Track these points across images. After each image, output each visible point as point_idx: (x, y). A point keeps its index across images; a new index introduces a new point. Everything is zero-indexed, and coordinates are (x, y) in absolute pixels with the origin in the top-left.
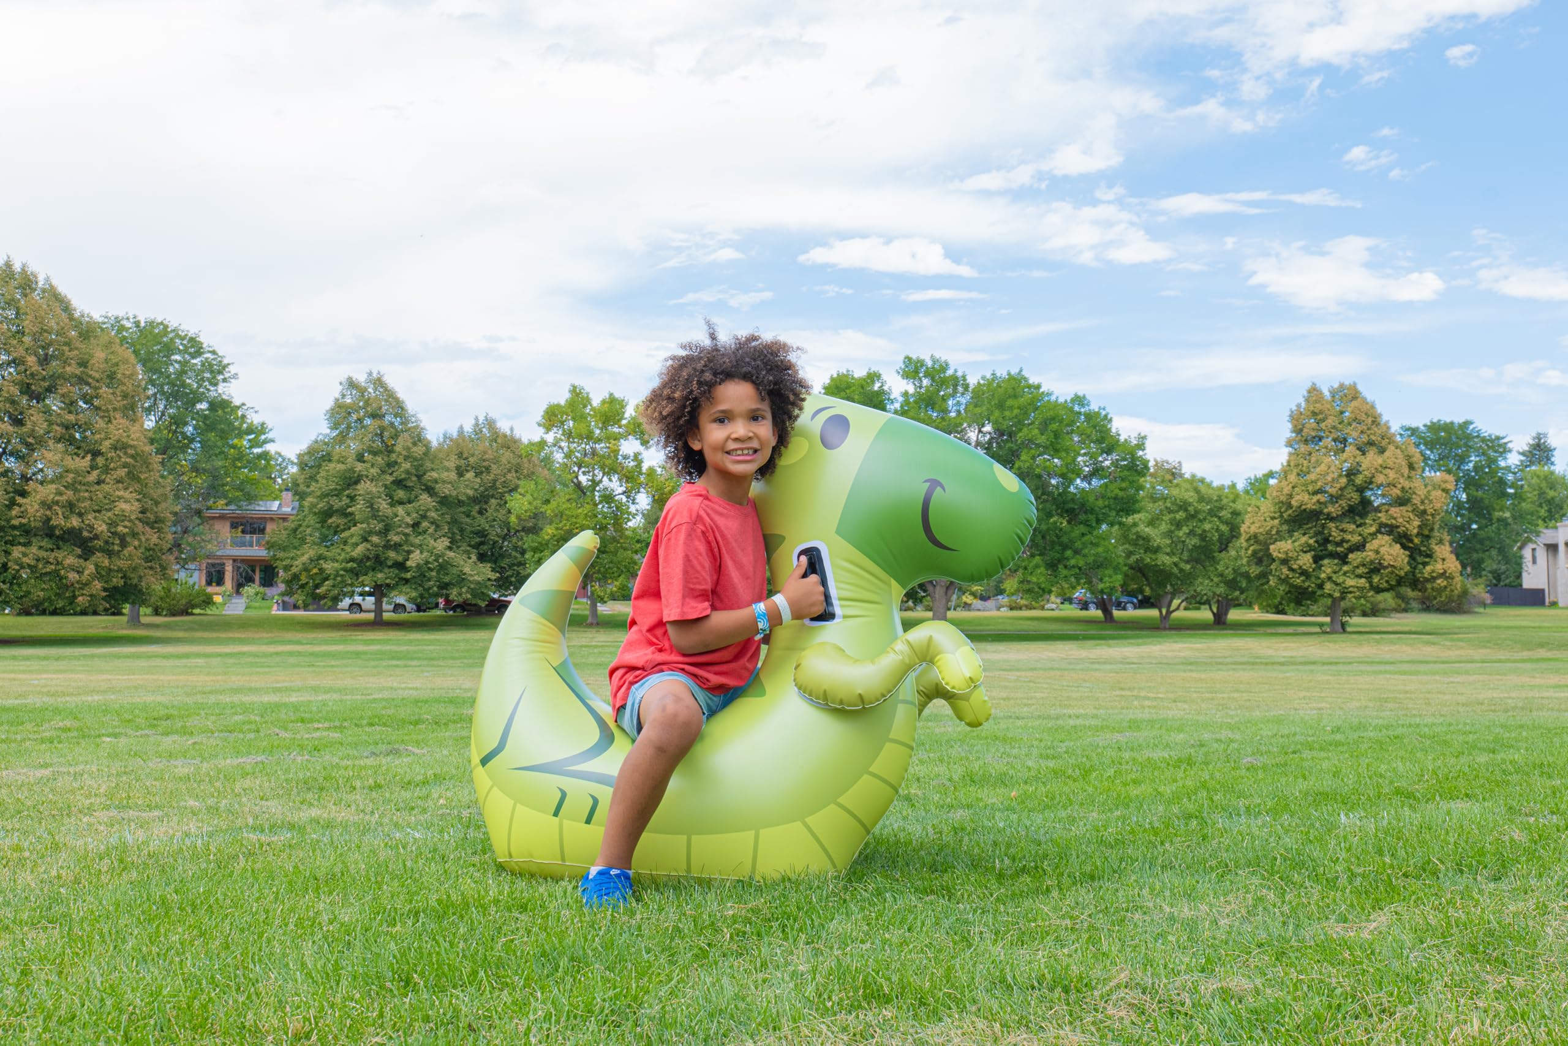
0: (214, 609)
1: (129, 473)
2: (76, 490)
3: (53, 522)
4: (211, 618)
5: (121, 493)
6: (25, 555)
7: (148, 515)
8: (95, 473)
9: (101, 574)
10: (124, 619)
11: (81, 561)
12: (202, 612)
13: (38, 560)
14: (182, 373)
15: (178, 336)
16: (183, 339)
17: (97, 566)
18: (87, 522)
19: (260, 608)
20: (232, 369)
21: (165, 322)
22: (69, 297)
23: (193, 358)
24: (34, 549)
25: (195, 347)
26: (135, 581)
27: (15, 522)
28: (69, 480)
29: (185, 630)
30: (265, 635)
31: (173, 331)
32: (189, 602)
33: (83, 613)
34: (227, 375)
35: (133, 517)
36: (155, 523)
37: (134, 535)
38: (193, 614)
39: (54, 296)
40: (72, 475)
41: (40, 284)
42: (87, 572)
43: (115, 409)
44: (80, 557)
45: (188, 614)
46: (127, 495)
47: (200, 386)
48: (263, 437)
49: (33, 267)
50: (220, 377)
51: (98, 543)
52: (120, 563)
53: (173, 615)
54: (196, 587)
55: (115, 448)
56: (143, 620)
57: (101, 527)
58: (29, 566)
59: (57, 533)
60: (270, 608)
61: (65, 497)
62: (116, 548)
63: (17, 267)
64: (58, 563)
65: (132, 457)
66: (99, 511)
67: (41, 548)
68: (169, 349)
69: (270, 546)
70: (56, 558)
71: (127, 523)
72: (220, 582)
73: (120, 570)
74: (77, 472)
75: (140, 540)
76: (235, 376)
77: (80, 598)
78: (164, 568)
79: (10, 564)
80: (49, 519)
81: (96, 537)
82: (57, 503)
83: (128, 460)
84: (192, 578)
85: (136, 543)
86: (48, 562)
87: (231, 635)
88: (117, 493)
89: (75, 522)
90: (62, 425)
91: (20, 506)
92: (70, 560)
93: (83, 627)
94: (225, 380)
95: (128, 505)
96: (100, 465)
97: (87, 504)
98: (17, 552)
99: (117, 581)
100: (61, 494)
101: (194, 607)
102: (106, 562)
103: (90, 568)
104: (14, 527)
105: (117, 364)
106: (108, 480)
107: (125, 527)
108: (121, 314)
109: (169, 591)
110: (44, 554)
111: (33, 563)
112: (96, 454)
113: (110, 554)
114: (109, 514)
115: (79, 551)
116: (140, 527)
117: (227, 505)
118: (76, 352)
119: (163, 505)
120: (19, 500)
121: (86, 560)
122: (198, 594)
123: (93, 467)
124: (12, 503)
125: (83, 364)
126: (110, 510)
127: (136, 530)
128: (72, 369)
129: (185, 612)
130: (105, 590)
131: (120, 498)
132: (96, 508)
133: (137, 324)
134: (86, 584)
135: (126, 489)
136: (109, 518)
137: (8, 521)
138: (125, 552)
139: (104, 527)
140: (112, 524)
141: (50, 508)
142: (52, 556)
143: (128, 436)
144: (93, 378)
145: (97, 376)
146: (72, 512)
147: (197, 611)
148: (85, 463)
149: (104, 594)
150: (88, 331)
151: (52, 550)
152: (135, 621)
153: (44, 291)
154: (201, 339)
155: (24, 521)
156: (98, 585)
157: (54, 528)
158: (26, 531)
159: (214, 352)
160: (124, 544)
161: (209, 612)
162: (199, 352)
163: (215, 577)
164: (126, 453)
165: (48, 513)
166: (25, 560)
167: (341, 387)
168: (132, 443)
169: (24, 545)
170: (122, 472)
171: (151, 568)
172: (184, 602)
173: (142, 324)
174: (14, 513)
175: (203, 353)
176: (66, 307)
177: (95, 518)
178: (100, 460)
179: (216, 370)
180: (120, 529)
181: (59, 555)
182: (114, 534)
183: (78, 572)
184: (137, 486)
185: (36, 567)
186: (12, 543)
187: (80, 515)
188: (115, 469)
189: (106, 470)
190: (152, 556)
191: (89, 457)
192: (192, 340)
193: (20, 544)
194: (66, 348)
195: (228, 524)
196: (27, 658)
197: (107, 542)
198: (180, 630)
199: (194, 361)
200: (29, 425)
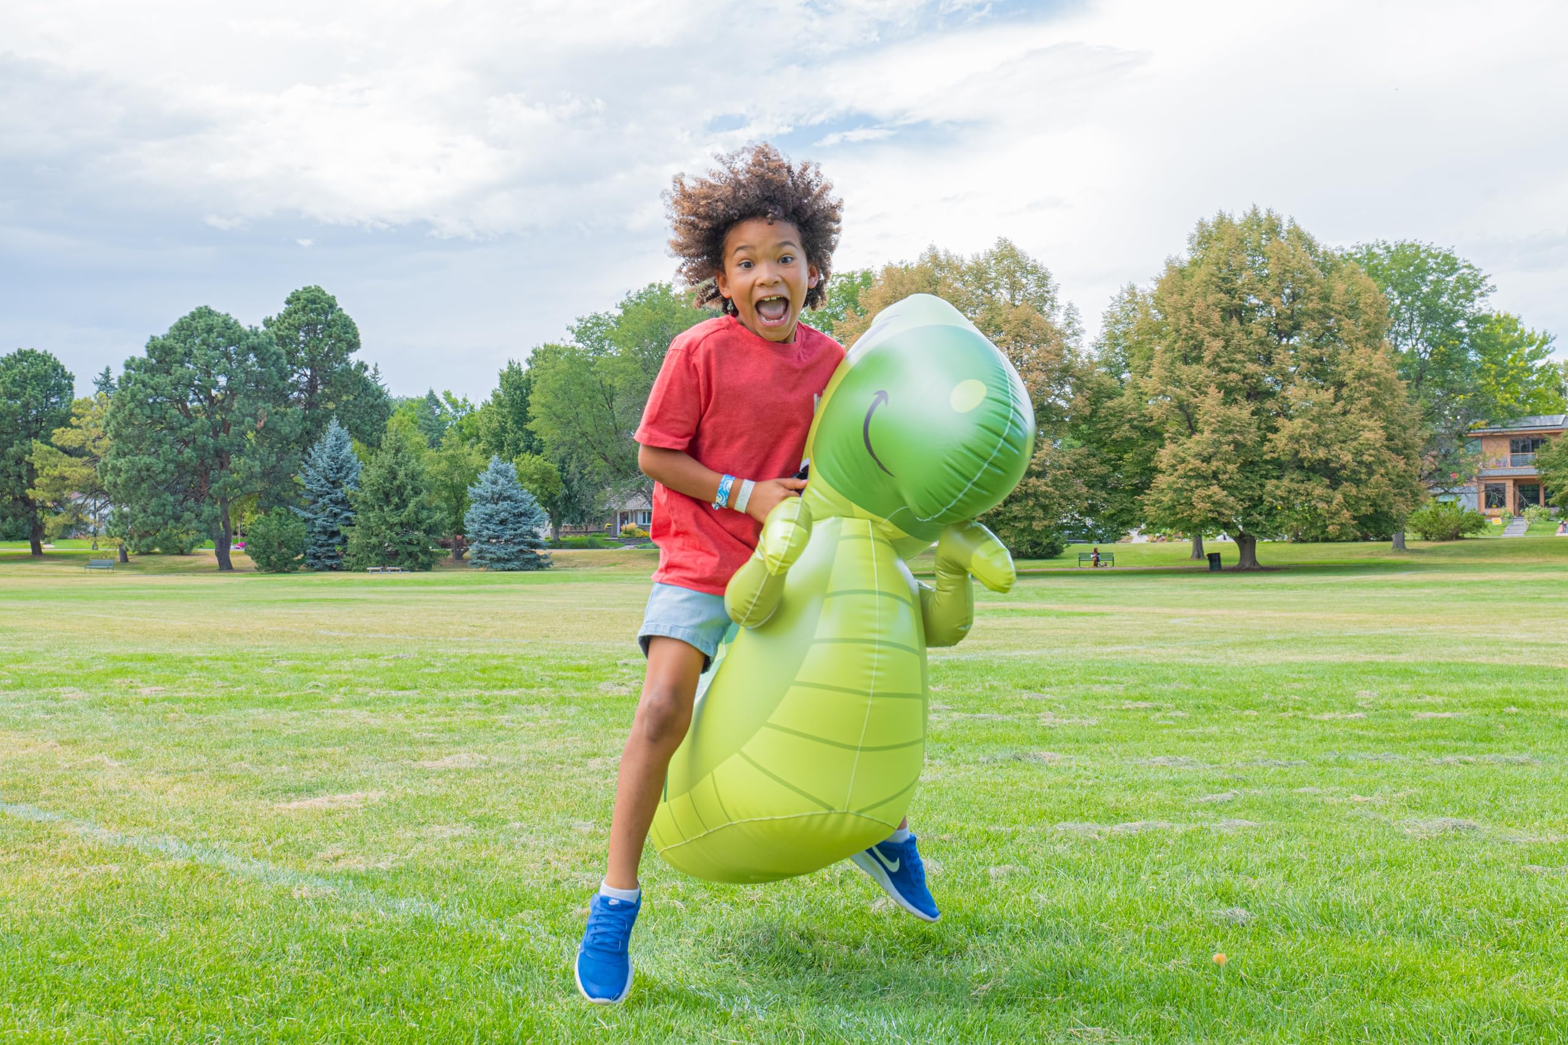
0: (1486, 532)
1: (1372, 403)
2: (1321, 424)
3: (1302, 455)
4: (1487, 542)
5: (1365, 422)
6: (1277, 487)
7: (1397, 441)
8: (1340, 404)
9: (1350, 503)
10: (1390, 544)
11: (1330, 491)
12: (1473, 536)
13: (1290, 492)
14: (1437, 293)
15: (1430, 255)
16: (1436, 257)
17: (1345, 495)
18: (1333, 453)
19: (1544, 530)
20: (1489, 282)
21: (1417, 243)
22: (1312, 233)
23: (1448, 276)
24: (1286, 482)
25: (1450, 264)
26: (1385, 508)
27: (1267, 457)
28: (1314, 413)
29: (1451, 556)
30: (1535, 560)
31: (1424, 251)
32: (1459, 526)
33: (1336, 539)
34: (1483, 289)
35: (1378, 445)
36: (1403, 451)
37: (1382, 463)
38: (1463, 538)
39: (1299, 236)
40: (1316, 409)
41: (1285, 227)
42: (1335, 502)
43: (1357, 339)
44: (1328, 487)
45: (1458, 538)
46: (1371, 423)
47: (1455, 303)
48: (1545, 347)
49: (1277, 211)
50: (1476, 292)
51: (1344, 473)
52: (1368, 491)
53: (1443, 540)
54: (1465, 511)
55: (1358, 377)
56: (1408, 545)
57: (1347, 457)
58: (1282, 498)
59: (1306, 465)
60: (1555, 530)
61: (1311, 431)
62: (1363, 477)
63: (1263, 214)
64: (1308, 495)
65: (1377, 385)
66: (1344, 442)
67: (1292, 480)
68: (1422, 271)
69: (1540, 465)
70: (1306, 490)
71: (1371, 452)
72: (1502, 503)
73: (1368, 498)
74: (1321, 405)
75: (1386, 468)
76: (1493, 289)
77: (1330, 527)
78: (1415, 494)
79: (1265, 497)
80: (1297, 452)
81: (1343, 467)
82: (1303, 436)
83: (1372, 388)
84: (1470, 501)
85: (1383, 471)
86: (1299, 494)
87: (1496, 560)
88: (1362, 422)
89: (1322, 453)
90: (1307, 360)
91: (1270, 441)
92: (1319, 491)
93: (1351, 554)
94: (1482, 295)
95: (1372, 433)
96: (1345, 396)
97: (1332, 435)
98: (1270, 485)
99: (1366, 509)
100: (1308, 427)
101: (1464, 531)
102: (1354, 491)
103: (1338, 497)
104: (1267, 462)
105: (1359, 294)
106: (1353, 410)
107: (1371, 455)
108: (1371, 242)
109: (1437, 515)
110: (1295, 486)
111: (1285, 495)
112: (1341, 385)
113: (1358, 482)
114: (1355, 443)
115: (1327, 481)
116: (1386, 455)
117: (1488, 424)
118: (1317, 288)
119: (1411, 431)
120: (1270, 436)
121: (1334, 489)
122: (1468, 518)
123: (1337, 398)
124: (1264, 439)
125: (1325, 298)
126: (1356, 439)
127: (1382, 458)
128: (1314, 305)
129: (1455, 536)
130: (1355, 518)
131: (1364, 427)
132: (1341, 438)
133: (1388, 248)
134: (1335, 514)
135: (1371, 417)
136: (1355, 448)
137: (1261, 456)
138: (1372, 480)
139: (1350, 457)
140: (1358, 453)
141: (1297, 442)
142: (1302, 488)
143: (1371, 365)
144: (1336, 312)
145: (1338, 308)
146: (1319, 444)
147: (1468, 535)
148: (1328, 395)
149: (1354, 522)
150: (1329, 266)
151: (1303, 482)
152: (1401, 546)
153: (1289, 232)
154: (1456, 255)
155: (1275, 455)
156: (1346, 514)
157: (1301, 460)
158: (1279, 465)
159: (1470, 267)
160: (1371, 473)
161: (1480, 536)
162: (1453, 269)
163: (1494, 497)
164: (1369, 382)
165: (1296, 446)
166: (1278, 492)
168: (1374, 371)
169: (1278, 478)
170: (1367, 401)
171: (1402, 495)
172: (1452, 526)
173: (1393, 249)
174: (1265, 448)
175: (1458, 269)
176: (1310, 246)
177: (1341, 449)
178: (1345, 392)
179: (1471, 286)
180: (1365, 458)
181: (1309, 486)
182: (1360, 463)
183: (1327, 502)
184: (1382, 414)
185: (1287, 498)
186: (1266, 477)
187: (1327, 446)
188: (1359, 399)
189: (1351, 400)
190: (1400, 484)
191: (1332, 390)
192: (1446, 257)
193: (1273, 477)
194: (1307, 285)
195: (1506, 446)
196: (1283, 587)
197: (1354, 472)
198: (1445, 555)
199: (1448, 279)
200: (1277, 364)
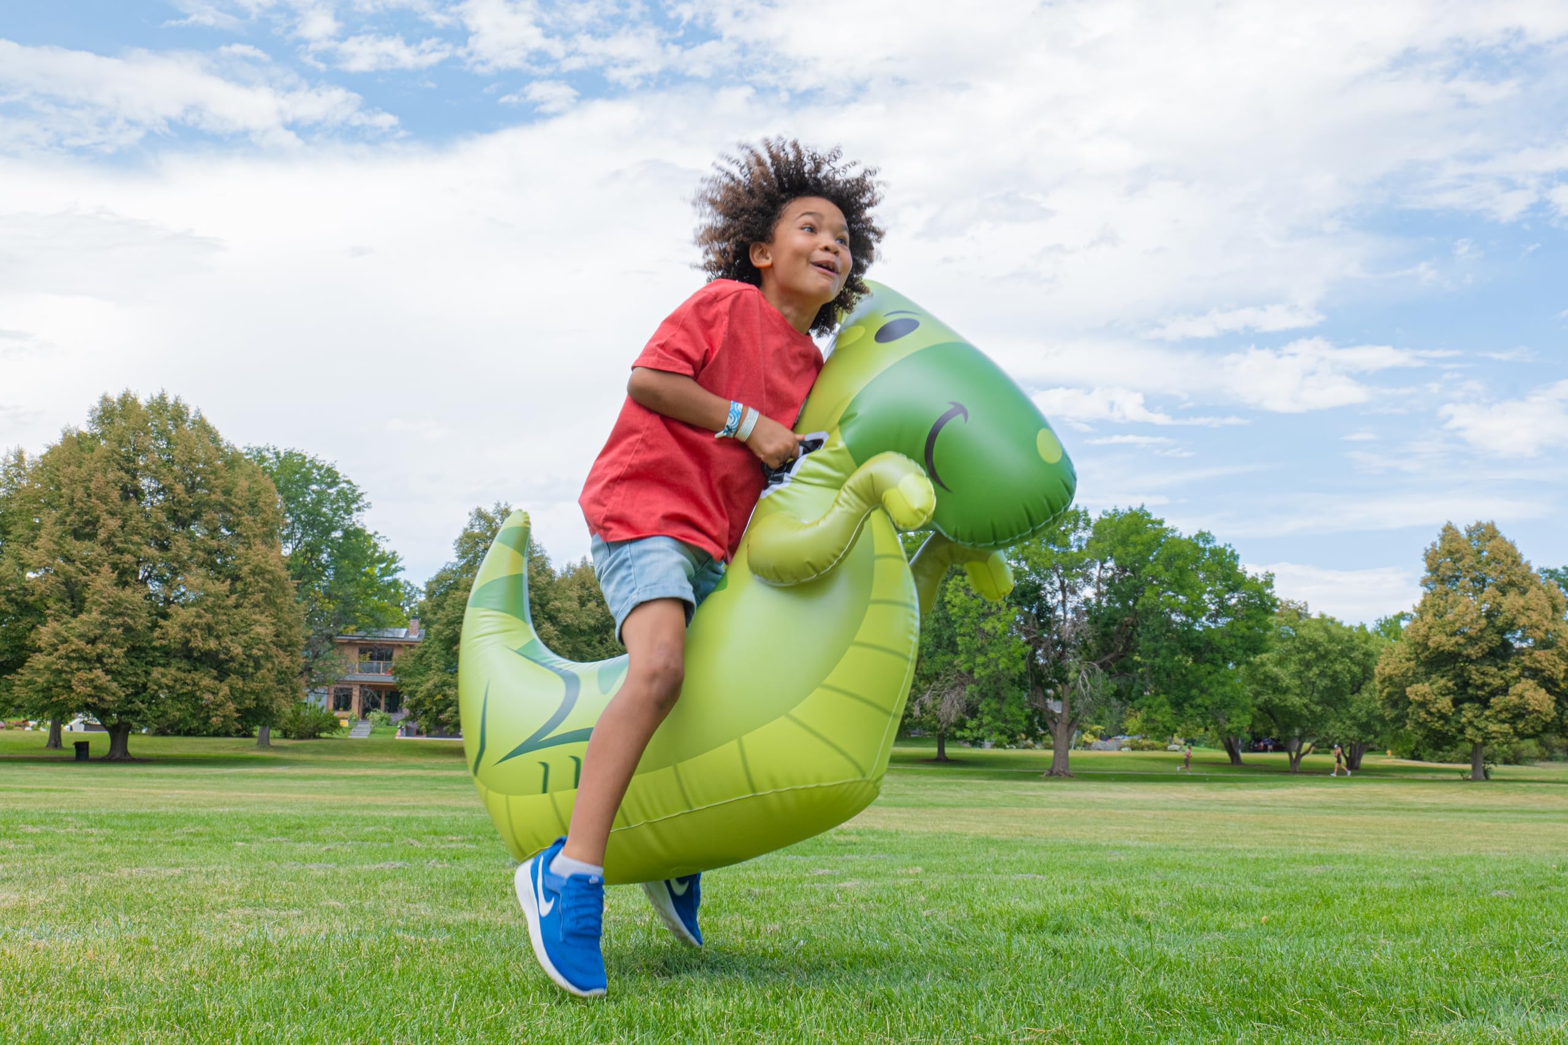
0: (341, 732)
1: (265, 598)
2: (215, 614)
3: (192, 644)
4: (338, 742)
5: (257, 617)
6: (164, 675)
7: (282, 638)
8: (234, 597)
9: (236, 695)
10: (254, 741)
11: (217, 682)
12: (329, 735)
13: (176, 681)
14: (319, 502)
15: (315, 466)
16: (319, 469)
17: (231, 688)
18: (224, 644)
19: (385, 733)
20: (366, 499)
21: (304, 453)
22: (217, 428)
23: (330, 487)
24: (173, 671)
25: (331, 477)
26: (267, 703)
27: (156, 644)
28: (209, 604)
29: (313, 753)
30: (388, 759)
31: (311, 461)
32: (317, 726)
33: (216, 734)
34: (361, 504)
35: (268, 640)
36: (288, 647)
37: (268, 658)
38: (320, 738)
39: (203, 428)
40: (211, 599)
41: (191, 416)
42: (221, 693)
43: (255, 536)
44: (215, 678)
45: (315, 737)
46: (262, 618)
47: (335, 514)
48: (393, 566)
49: (184, 401)
50: (354, 506)
51: (233, 665)
52: (253, 685)
53: (301, 738)
54: (324, 711)
55: (253, 573)
56: (273, 742)
57: (237, 650)
58: (168, 687)
59: (195, 654)
60: (394, 733)
61: (204, 620)
62: (250, 670)
63: (170, 400)
64: (195, 684)
65: (269, 582)
66: (236, 634)
67: (179, 669)
68: (307, 480)
69: (396, 671)
70: (193, 679)
71: (261, 646)
72: (347, 707)
73: (252, 692)
74: (217, 596)
75: (273, 663)
76: (368, 505)
77: (214, 719)
78: (294, 691)
79: (149, 684)
80: (188, 641)
81: (232, 659)
82: (196, 625)
83: (266, 585)
84: (321, 702)
85: (270, 666)
86: (185, 683)
87: (356, 759)
88: (254, 617)
89: (212, 644)
90: (204, 550)
91: (161, 627)
92: (206, 682)
93: (216, 748)
94: (358, 509)
95: (264, 629)
96: (239, 589)
97: (225, 627)
98: (156, 673)
99: (250, 703)
100: (200, 617)
101: (321, 730)
102: (240, 684)
103: (225, 689)
104: (155, 649)
105: (259, 493)
106: (245, 604)
107: (260, 650)
108: (262, 446)
109: (298, 714)
110: (182, 675)
111: (171, 683)
112: (236, 578)
113: (244, 676)
114: (245, 637)
115: (215, 673)
116: (274, 650)
117: (357, 630)
118: (221, 481)
119: (297, 629)
120: (162, 622)
121: (221, 681)
122: (326, 718)
123: (232, 591)
124: (155, 625)
125: (227, 492)
126: (246, 633)
127: (270, 653)
128: (218, 497)
129: (313, 735)
130: (238, 711)
131: (256, 621)
132: (233, 631)
133: (277, 454)
134: (220, 706)
135: (262, 613)
136: (245, 641)
137: (150, 642)
138: (259, 674)
139: (240, 650)
140: (247, 647)
141: (189, 630)
142: (189, 677)
143: (266, 562)
144: (236, 506)
145: (240, 503)
146: (210, 635)
147: (324, 735)
148: (224, 587)
149: (237, 715)
150: (233, 461)
151: (190, 671)
152: (264, 743)
153: (194, 423)
154: (337, 469)
155: (164, 642)
156: (231, 706)
157: (191, 650)
158: (167, 652)
159: (349, 482)
160: (258, 666)
161: (335, 735)
162: (334, 483)
163: (343, 702)
164: (263, 578)
165: (188, 635)
166: (164, 681)
167: (470, 518)
168: (269, 568)
169: (164, 666)
170: (259, 597)
171: (282, 690)
172: (312, 725)
173: (282, 455)
174: (156, 634)
175: (339, 483)
176: (215, 439)
177: (232, 641)
178: (239, 585)
179: (350, 499)
180: (255, 651)
181: (196, 676)
182: (249, 656)
183: (213, 693)
184: (273, 611)
185: (173, 687)
186: (152, 664)
187: (218, 637)
188: (253, 593)
189: (244, 594)
190: (283, 678)
191: (229, 581)
192: (329, 470)
193: (159, 664)
194: (212, 477)
195: (356, 651)
196: (161, 776)
197: (242, 665)
198: (307, 753)
199: (330, 491)
200: (174, 550)
